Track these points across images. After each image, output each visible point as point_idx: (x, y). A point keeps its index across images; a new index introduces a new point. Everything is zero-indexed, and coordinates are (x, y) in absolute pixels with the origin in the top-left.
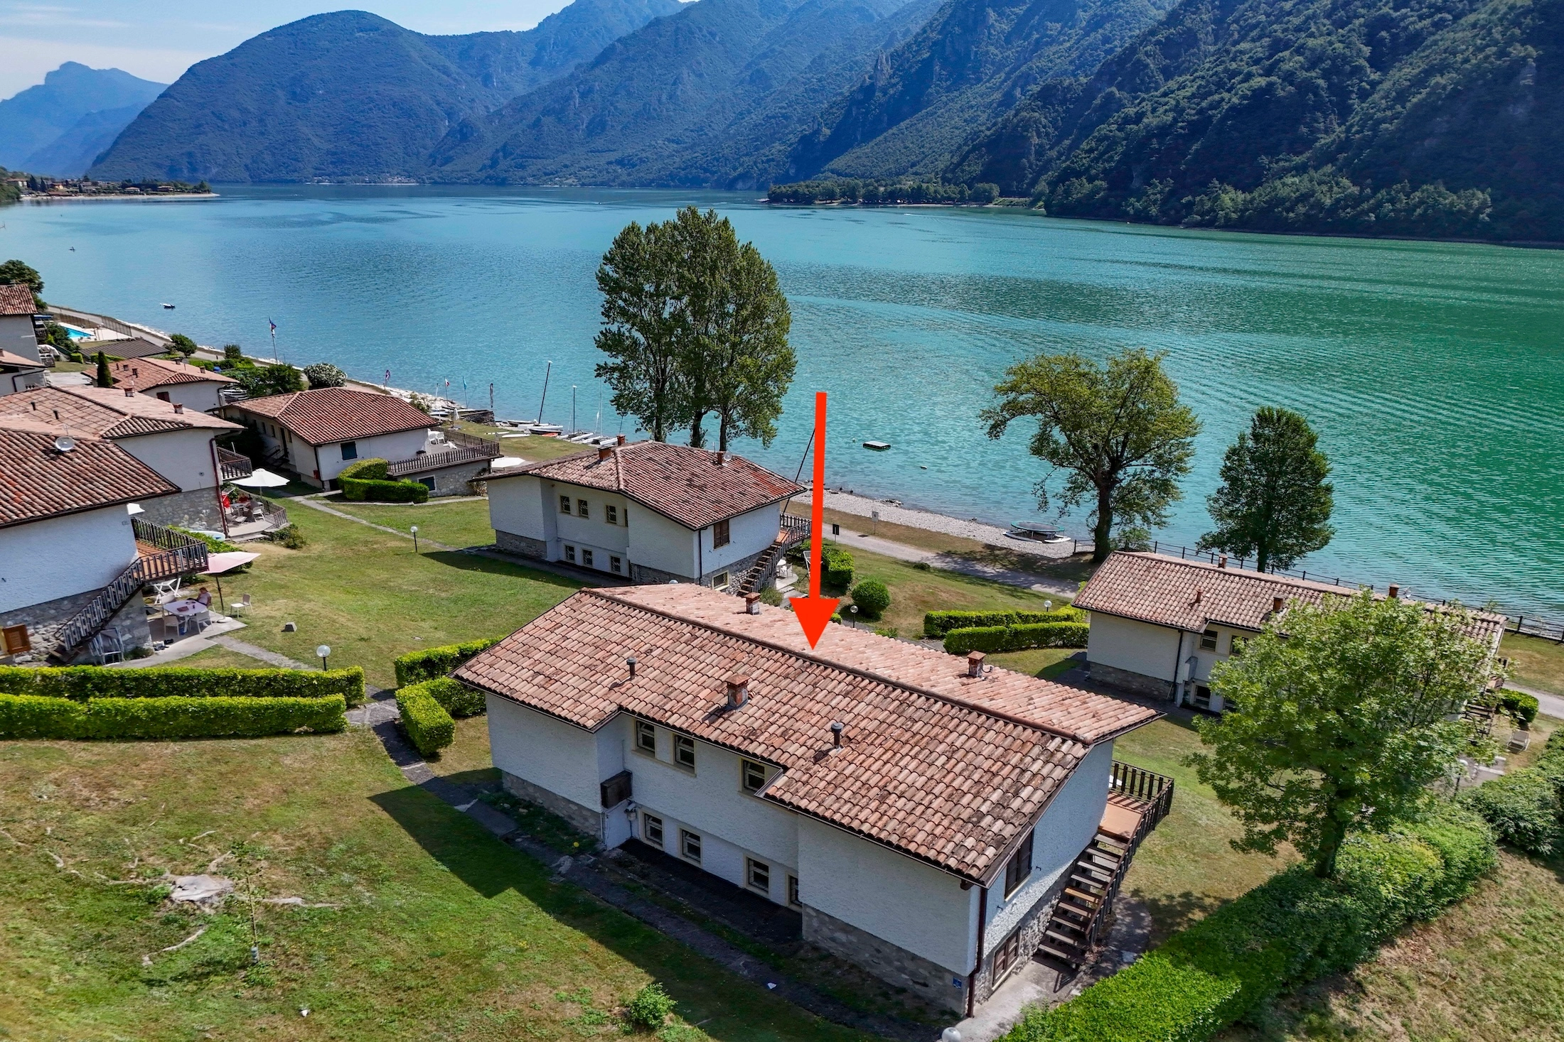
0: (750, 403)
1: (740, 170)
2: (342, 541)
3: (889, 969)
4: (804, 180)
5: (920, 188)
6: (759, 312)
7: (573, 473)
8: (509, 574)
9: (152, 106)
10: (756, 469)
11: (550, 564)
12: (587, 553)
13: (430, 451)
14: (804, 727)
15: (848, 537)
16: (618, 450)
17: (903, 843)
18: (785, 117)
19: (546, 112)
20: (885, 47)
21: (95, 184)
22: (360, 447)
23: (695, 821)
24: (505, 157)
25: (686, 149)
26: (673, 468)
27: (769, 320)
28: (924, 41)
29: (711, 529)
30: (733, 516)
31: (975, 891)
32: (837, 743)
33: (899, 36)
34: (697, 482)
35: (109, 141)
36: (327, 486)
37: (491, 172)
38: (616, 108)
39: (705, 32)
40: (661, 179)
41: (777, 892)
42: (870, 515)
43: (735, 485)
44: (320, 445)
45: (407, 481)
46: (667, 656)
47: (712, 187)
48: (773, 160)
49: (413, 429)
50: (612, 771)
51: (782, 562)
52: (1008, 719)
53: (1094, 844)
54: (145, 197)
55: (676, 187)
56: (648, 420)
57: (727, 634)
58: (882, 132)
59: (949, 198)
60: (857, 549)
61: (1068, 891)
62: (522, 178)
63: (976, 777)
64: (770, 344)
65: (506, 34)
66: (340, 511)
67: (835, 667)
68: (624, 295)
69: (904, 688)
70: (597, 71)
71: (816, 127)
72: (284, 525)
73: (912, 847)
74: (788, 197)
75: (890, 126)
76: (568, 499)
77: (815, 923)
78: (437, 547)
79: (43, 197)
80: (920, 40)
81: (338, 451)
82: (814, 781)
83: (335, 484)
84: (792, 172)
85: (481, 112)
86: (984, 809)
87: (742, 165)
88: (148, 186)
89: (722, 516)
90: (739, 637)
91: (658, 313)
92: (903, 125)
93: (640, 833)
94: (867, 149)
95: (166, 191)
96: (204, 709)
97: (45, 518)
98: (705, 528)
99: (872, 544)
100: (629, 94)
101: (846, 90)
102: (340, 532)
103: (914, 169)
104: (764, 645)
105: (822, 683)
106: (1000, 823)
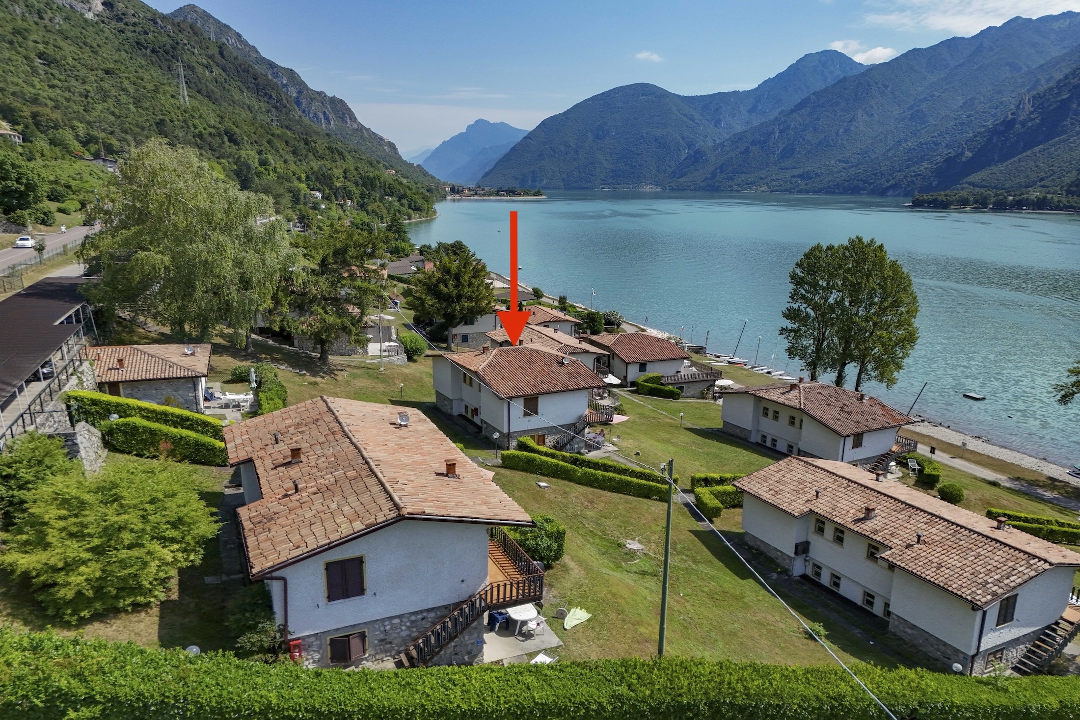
0: (881, 360)
1: (892, 182)
2: (642, 415)
3: (931, 649)
4: (944, 191)
5: (1045, 198)
6: (896, 304)
7: (774, 396)
8: (732, 445)
9: (519, 144)
10: (884, 406)
11: (752, 443)
12: (774, 440)
13: (683, 372)
14: (902, 533)
15: (940, 457)
16: (801, 386)
17: (946, 586)
18: (937, 144)
19: (754, 143)
20: (1029, 91)
21: (483, 190)
22: (649, 367)
23: (840, 569)
24: (721, 173)
25: (852, 167)
26: (833, 400)
27: (903, 309)
28: (1065, 85)
29: (852, 437)
30: (867, 432)
31: (979, 614)
32: (918, 542)
33: (1043, 82)
34: (846, 409)
35: (493, 164)
36: (629, 385)
37: (710, 182)
38: (804, 140)
39: (880, 85)
40: (830, 187)
41: (878, 609)
42: (960, 444)
43: (869, 414)
44: (630, 363)
45: (671, 387)
46: (834, 492)
47: (868, 194)
48: (920, 175)
49: (678, 359)
50: (802, 539)
51: (893, 463)
52: (1011, 547)
53: (1057, 624)
54: (508, 198)
55: (841, 193)
56: (809, 364)
57: (865, 487)
58: (1017, 155)
59: (1071, 207)
60: (947, 465)
61: (1037, 642)
62: (730, 187)
63: (989, 567)
64: (900, 324)
65: (736, 93)
66: (637, 399)
67: (922, 510)
68: (806, 287)
69: (958, 525)
70: (794, 115)
71: (960, 151)
72: (617, 404)
73: (950, 589)
74: (929, 203)
75: (1024, 151)
76: (767, 409)
77: (896, 623)
78: (690, 426)
79: (457, 197)
80: (1061, 85)
81: (637, 367)
82: (905, 556)
83: (633, 384)
84: (935, 183)
85: (710, 143)
86: (990, 581)
87: (893, 178)
88: (510, 191)
89: (859, 430)
90: (872, 489)
91: (826, 299)
92: (1036, 149)
93: (809, 572)
94: (1002, 167)
95: (520, 194)
96: (621, 480)
97: (562, 391)
98: (848, 436)
99: (958, 463)
100: (815, 129)
101: (990, 123)
102: (639, 410)
103: (1043, 183)
104: (885, 495)
105: (914, 517)
106: (996, 587)
